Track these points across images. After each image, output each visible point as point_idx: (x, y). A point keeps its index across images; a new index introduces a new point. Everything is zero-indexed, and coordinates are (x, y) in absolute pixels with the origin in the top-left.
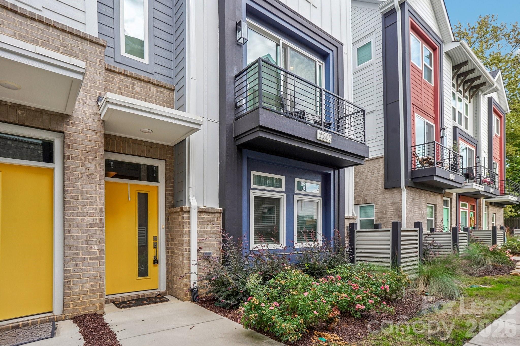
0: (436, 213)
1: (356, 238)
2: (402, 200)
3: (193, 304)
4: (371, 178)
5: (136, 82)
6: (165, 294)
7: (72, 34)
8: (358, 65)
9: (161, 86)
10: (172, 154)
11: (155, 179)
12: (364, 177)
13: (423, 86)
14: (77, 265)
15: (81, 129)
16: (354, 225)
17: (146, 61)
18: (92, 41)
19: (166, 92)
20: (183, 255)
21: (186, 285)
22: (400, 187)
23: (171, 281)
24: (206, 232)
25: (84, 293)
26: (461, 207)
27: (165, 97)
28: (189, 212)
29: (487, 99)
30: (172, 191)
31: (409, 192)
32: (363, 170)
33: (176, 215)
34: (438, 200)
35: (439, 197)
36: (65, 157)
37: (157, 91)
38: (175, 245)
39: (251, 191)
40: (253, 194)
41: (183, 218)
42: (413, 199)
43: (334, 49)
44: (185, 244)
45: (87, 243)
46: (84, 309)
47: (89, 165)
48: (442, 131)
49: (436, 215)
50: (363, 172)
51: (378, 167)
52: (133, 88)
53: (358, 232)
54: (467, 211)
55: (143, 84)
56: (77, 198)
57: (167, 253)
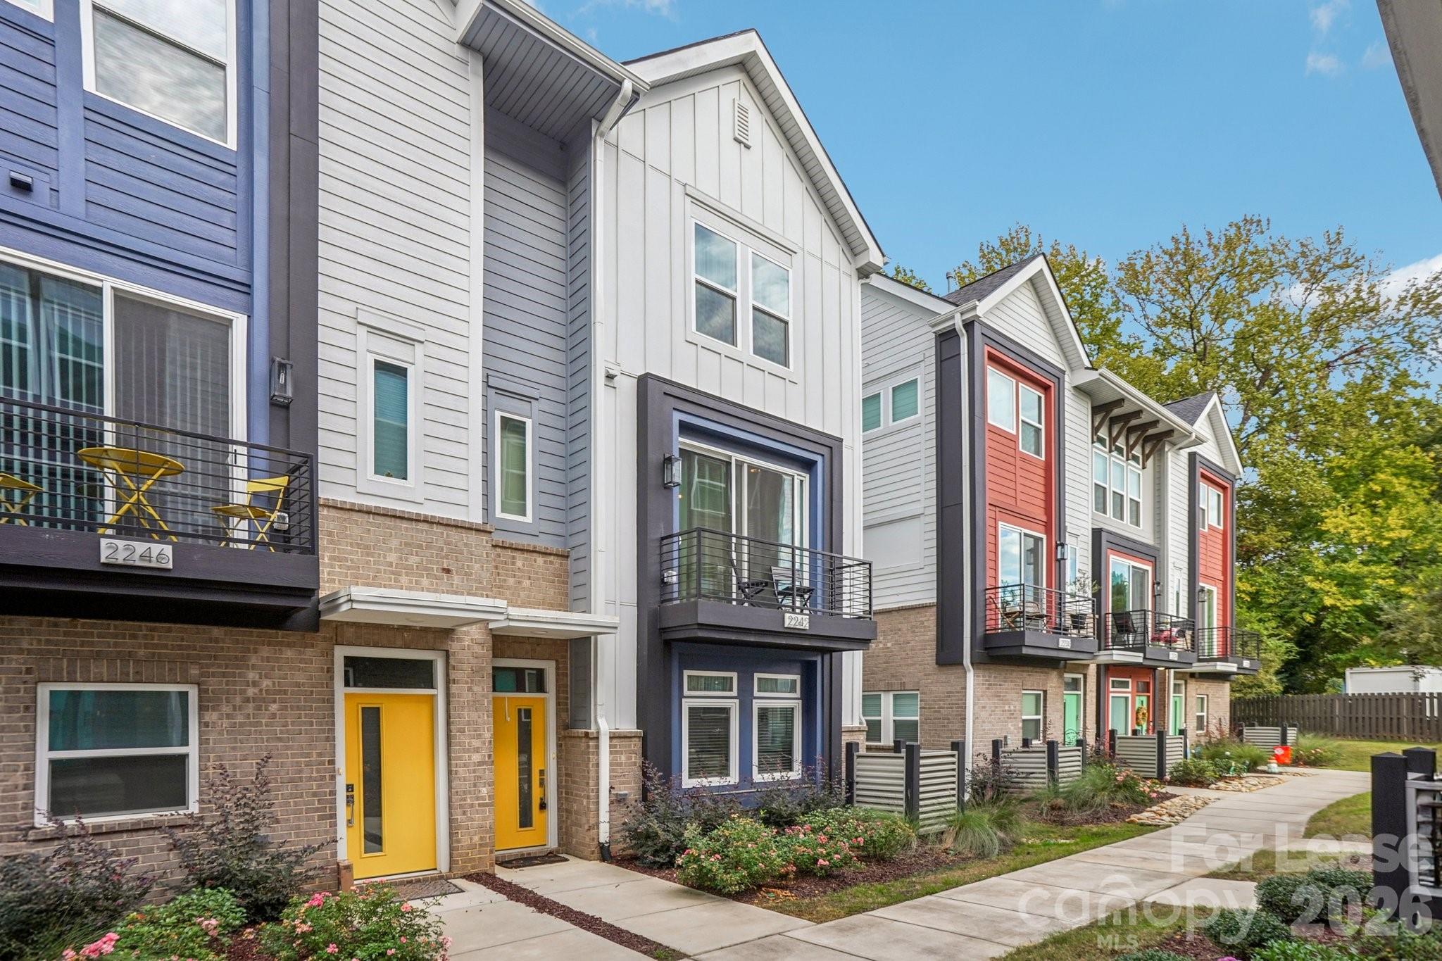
0: (1045, 707)
1: (856, 766)
2: (965, 688)
3: (604, 864)
4: (913, 643)
5: (517, 554)
6: (558, 851)
7: (456, 527)
8: (894, 421)
9: (550, 554)
10: (566, 651)
11: (541, 688)
12: (902, 639)
13: (1019, 463)
14: (464, 813)
15: (466, 644)
16: (854, 746)
17: (529, 518)
18: (478, 530)
19: (557, 561)
20: (588, 797)
21: (593, 839)
22: (962, 664)
23: (566, 833)
24: (620, 764)
25: (472, 847)
26: (1111, 689)
27: (555, 569)
28: (597, 738)
29: (1187, 456)
30: (567, 704)
31: (981, 673)
32: (900, 626)
33: (574, 741)
34: (1052, 682)
35: (1054, 675)
36: (448, 682)
37: (545, 562)
38: (574, 782)
39: (684, 700)
40: (686, 704)
41: (588, 747)
42: (990, 685)
43: (825, 451)
44: (592, 782)
45: (475, 785)
46: (473, 867)
47: (475, 689)
48: (1059, 548)
49: (1045, 711)
50: (900, 630)
51: (926, 624)
52: (513, 564)
53: (859, 757)
54: (1129, 695)
55: (526, 555)
56: (462, 731)
57: (559, 793)
